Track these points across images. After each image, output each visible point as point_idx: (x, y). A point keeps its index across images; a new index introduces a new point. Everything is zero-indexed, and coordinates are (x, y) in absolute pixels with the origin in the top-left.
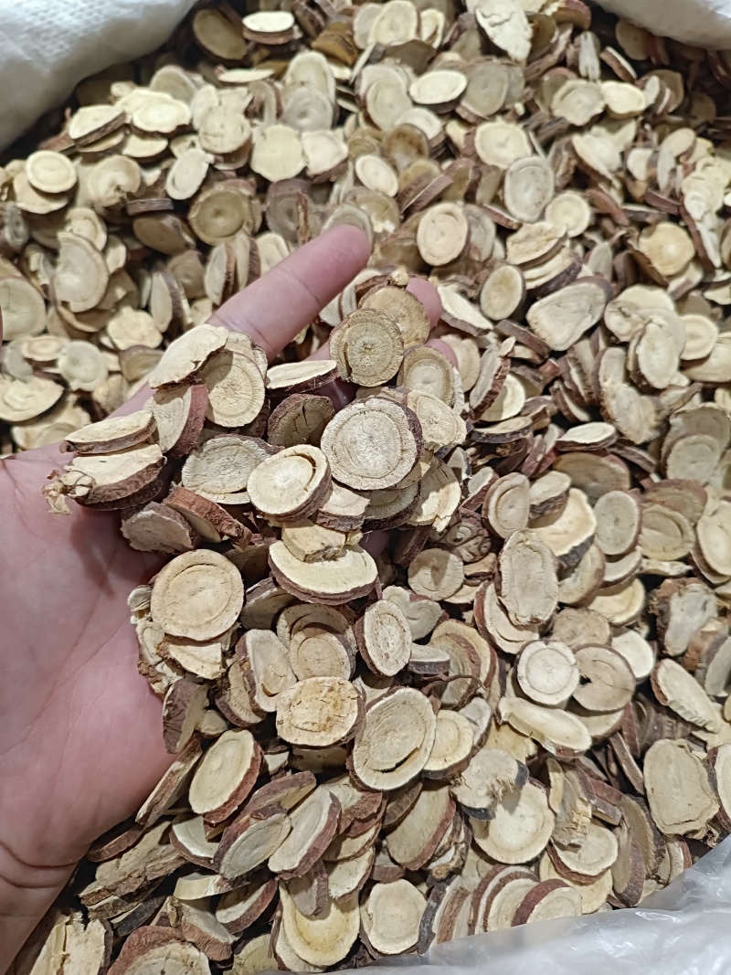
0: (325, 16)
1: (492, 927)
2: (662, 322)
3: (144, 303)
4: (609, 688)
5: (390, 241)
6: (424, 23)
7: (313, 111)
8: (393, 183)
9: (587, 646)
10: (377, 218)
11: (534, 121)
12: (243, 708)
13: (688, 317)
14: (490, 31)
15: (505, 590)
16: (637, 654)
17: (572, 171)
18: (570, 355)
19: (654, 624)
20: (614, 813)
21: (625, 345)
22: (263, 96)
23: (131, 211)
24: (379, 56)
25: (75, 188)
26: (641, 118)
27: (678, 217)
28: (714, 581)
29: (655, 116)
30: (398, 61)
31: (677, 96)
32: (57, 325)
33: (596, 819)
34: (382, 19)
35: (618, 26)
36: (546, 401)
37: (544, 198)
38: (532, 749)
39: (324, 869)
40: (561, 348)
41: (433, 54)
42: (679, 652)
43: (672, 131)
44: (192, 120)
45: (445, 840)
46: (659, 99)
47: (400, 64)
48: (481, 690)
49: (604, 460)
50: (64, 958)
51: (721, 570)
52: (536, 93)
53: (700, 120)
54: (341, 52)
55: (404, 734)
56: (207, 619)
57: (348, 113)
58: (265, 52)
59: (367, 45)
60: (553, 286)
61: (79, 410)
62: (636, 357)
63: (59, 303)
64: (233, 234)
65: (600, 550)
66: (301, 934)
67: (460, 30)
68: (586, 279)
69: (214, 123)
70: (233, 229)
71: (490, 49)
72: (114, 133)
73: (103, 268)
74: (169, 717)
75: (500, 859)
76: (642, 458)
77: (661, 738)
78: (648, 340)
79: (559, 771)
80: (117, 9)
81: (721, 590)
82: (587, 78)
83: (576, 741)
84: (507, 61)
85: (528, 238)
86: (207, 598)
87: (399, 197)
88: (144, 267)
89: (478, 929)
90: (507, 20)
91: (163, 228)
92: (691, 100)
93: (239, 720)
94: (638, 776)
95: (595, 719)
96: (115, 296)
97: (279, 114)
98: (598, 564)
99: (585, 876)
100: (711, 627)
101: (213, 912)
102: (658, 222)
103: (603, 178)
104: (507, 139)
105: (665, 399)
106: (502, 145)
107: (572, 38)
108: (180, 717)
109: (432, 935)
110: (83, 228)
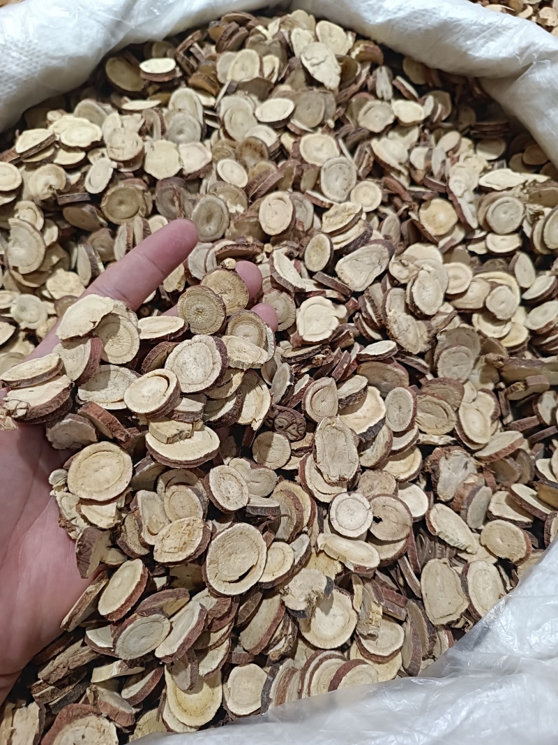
0: (197, 61)
1: (313, 693)
2: (431, 269)
3: (73, 266)
4: (395, 524)
5: (240, 219)
6: (265, 65)
7: (187, 130)
8: (244, 177)
9: (379, 496)
10: (231, 203)
11: (343, 131)
12: (136, 545)
13: (452, 264)
14: (311, 70)
15: (319, 459)
16: (416, 501)
17: (371, 165)
18: (366, 294)
19: (429, 479)
20: (400, 612)
21: (404, 286)
22: (152, 120)
23: (60, 203)
24: (234, 90)
25: (22, 186)
26: (422, 126)
27: (445, 195)
28: (473, 448)
29: (432, 123)
30: (247, 92)
31: (447, 109)
32: (10, 283)
33: (386, 616)
34: (236, 63)
35: (405, 62)
36: (349, 327)
37: (350, 185)
38: (339, 569)
39: (195, 656)
40: (360, 290)
41: (272, 86)
42: (449, 498)
43: (446, 133)
44: (102, 137)
45: (278, 633)
46: (434, 111)
47: (248, 95)
48: (306, 529)
49: (389, 366)
50: (12, 732)
51: (476, 440)
52: (346, 111)
53: (465, 125)
54: (208, 87)
55: (243, 556)
56: (107, 486)
57: (213, 129)
58: (157, 87)
59: (226, 80)
60: (352, 247)
61: (27, 342)
62: (411, 294)
63: (11, 267)
64: (132, 216)
65: (389, 429)
66: (180, 705)
67: (290, 70)
68: (376, 241)
69: (117, 140)
70: (132, 213)
71: (311, 82)
72: (47, 149)
73: (42, 243)
74: (79, 554)
75: (319, 646)
76: (419, 364)
77: (434, 558)
78: (420, 282)
79: (360, 584)
80: (49, 60)
81: (477, 454)
82: (382, 99)
83: (369, 561)
84: (323, 90)
85: (336, 214)
86: (107, 473)
87: (247, 189)
88: (73, 240)
89: (304, 695)
90: (323, 62)
91: (84, 213)
92: (458, 111)
93: (133, 553)
94: (416, 585)
95: (386, 547)
96: (51, 261)
97: (163, 132)
98: (387, 439)
99: (380, 656)
100: (471, 480)
101: (120, 692)
102: (431, 199)
103: (393, 169)
104: (322, 145)
105: (434, 323)
106: (319, 150)
107: (371, 72)
108: (87, 553)
109: (270, 700)
110: (27, 214)
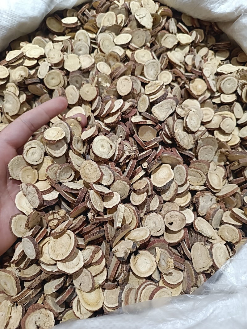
0: (88, 18)
1: (142, 300)
2: (195, 110)
5: (109, 89)
6: (118, 18)
7: (83, 49)
8: (109, 70)
10: (104, 82)
11: (154, 48)
13: (205, 108)
14: (139, 20)
16: (189, 216)
17: (167, 63)
18: (165, 122)
19: (194, 206)
20: (181, 266)
21: (183, 118)
22: (67, 45)
23: (26, 83)
24: (104, 30)
25: (9, 76)
26: (190, 45)
27: (201, 76)
28: (215, 191)
29: (195, 44)
30: (110, 31)
31: (202, 37)
32: (5, 120)
33: (175, 268)
34: (105, 18)
35: (182, 16)
37: (157, 73)
40: (163, 120)
41: (122, 28)
42: (204, 215)
43: (201, 48)
44: (45, 53)
46: (196, 38)
50: (10, 317)
51: (216, 188)
52: (155, 39)
53: (211, 44)
54: (92, 29)
57: (95, 48)
58: (70, 30)
59: (101, 26)
62: (186, 122)
63: (5, 113)
65: (176, 183)
67: (130, 20)
68: (170, 98)
69: (52, 54)
71: (140, 26)
72: (20, 59)
73: (19, 101)
76: (190, 154)
77: (197, 242)
78: (190, 116)
80: (20, 19)
81: (216, 195)
82: (172, 33)
84: (145, 30)
85: (151, 86)
87: (111, 75)
88: (33, 101)
89: (137, 301)
90: (145, 16)
91: (37, 88)
92: (207, 38)
94: (189, 254)
96: (23, 110)
97: (72, 50)
98: (175, 188)
99: (172, 284)
100: (214, 206)
102: (195, 78)
103: (177, 65)
104: (145, 55)
105: (196, 135)
106: (143, 57)
107: (167, 21)
109: (122, 301)
110: (11, 89)
